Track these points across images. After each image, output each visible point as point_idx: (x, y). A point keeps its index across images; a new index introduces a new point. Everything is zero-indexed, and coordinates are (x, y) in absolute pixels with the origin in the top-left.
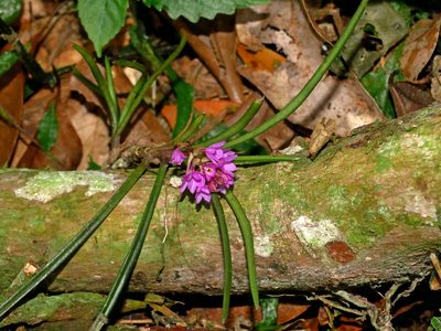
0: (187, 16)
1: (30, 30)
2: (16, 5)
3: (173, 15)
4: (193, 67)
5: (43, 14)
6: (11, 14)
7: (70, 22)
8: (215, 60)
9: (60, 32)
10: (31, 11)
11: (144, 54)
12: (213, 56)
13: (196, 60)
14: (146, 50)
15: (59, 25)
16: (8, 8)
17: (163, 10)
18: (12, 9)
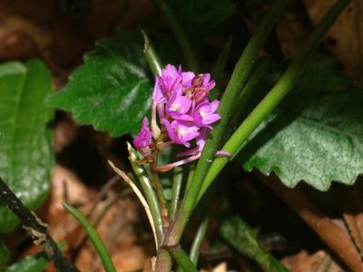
0: (310, 180)
1: (66, 224)
2: (42, 183)
3: (289, 180)
4: (316, 265)
5: (83, 199)
6: (34, 197)
7: (125, 209)
8: (353, 250)
9: (110, 224)
10: (66, 196)
11: (241, 247)
12: (351, 244)
13: (321, 254)
14: (244, 240)
15: (109, 215)
16: (30, 189)
17: (272, 173)
18: (36, 190)
